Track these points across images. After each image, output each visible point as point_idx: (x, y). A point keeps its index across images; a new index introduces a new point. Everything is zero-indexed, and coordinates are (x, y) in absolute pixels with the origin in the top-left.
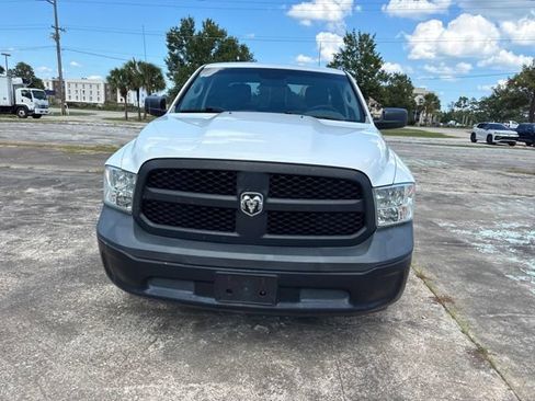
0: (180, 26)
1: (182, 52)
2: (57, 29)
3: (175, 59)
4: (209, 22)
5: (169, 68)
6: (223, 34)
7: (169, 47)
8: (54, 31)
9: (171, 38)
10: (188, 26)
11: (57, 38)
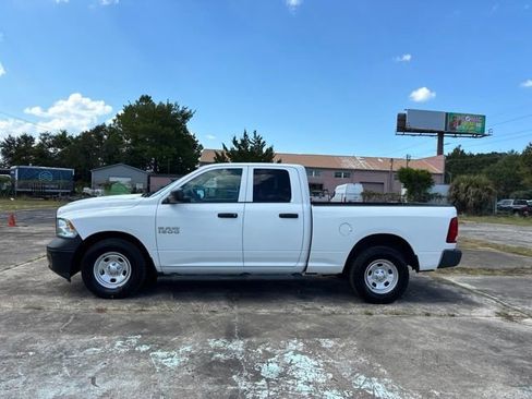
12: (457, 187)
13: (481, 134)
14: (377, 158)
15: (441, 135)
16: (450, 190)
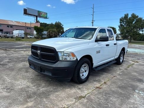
0: (124, 16)
1: (124, 23)
2: (93, 21)
3: (121, 25)
4: (133, 14)
5: (119, 28)
6: (137, 17)
7: (120, 22)
8: (92, 21)
9: (121, 20)
10: (126, 16)
11: (93, 23)
12: (49, 32)
13: (46, 18)
14: (20, 22)
15: (37, 17)
16: (48, 33)
